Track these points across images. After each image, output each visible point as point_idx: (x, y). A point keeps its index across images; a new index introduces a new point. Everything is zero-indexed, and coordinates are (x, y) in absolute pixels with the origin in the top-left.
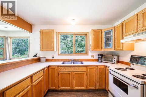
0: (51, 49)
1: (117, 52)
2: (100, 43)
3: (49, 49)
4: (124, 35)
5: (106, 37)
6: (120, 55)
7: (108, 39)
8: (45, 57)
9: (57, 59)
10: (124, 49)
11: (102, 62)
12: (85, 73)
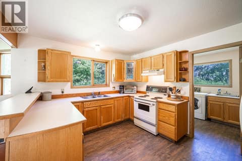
0: (67, 79)
1: (136, 83)
2: (123, 73)
3: (62, 80)
4: (143, 69)
5: (128, 68)
6: (138, 85)
7: (129, 71)
8: (51, 93)
9: (70, 94)
10: (143, 80)
11: (124, 93)
12: (112, 105)
